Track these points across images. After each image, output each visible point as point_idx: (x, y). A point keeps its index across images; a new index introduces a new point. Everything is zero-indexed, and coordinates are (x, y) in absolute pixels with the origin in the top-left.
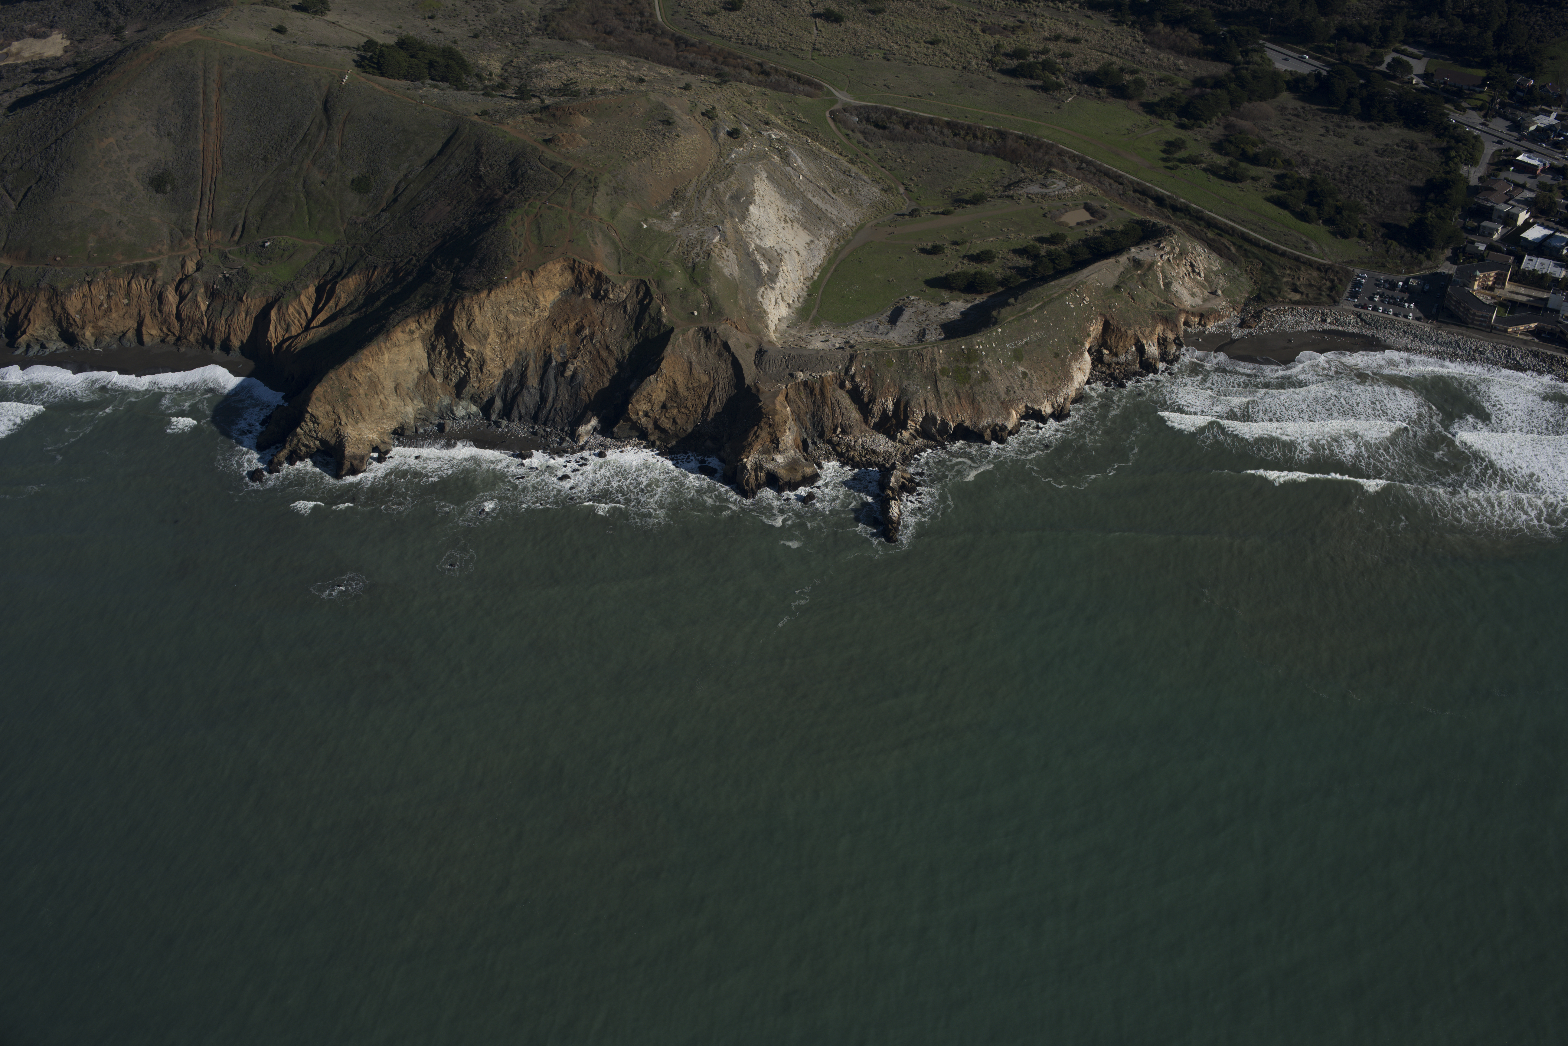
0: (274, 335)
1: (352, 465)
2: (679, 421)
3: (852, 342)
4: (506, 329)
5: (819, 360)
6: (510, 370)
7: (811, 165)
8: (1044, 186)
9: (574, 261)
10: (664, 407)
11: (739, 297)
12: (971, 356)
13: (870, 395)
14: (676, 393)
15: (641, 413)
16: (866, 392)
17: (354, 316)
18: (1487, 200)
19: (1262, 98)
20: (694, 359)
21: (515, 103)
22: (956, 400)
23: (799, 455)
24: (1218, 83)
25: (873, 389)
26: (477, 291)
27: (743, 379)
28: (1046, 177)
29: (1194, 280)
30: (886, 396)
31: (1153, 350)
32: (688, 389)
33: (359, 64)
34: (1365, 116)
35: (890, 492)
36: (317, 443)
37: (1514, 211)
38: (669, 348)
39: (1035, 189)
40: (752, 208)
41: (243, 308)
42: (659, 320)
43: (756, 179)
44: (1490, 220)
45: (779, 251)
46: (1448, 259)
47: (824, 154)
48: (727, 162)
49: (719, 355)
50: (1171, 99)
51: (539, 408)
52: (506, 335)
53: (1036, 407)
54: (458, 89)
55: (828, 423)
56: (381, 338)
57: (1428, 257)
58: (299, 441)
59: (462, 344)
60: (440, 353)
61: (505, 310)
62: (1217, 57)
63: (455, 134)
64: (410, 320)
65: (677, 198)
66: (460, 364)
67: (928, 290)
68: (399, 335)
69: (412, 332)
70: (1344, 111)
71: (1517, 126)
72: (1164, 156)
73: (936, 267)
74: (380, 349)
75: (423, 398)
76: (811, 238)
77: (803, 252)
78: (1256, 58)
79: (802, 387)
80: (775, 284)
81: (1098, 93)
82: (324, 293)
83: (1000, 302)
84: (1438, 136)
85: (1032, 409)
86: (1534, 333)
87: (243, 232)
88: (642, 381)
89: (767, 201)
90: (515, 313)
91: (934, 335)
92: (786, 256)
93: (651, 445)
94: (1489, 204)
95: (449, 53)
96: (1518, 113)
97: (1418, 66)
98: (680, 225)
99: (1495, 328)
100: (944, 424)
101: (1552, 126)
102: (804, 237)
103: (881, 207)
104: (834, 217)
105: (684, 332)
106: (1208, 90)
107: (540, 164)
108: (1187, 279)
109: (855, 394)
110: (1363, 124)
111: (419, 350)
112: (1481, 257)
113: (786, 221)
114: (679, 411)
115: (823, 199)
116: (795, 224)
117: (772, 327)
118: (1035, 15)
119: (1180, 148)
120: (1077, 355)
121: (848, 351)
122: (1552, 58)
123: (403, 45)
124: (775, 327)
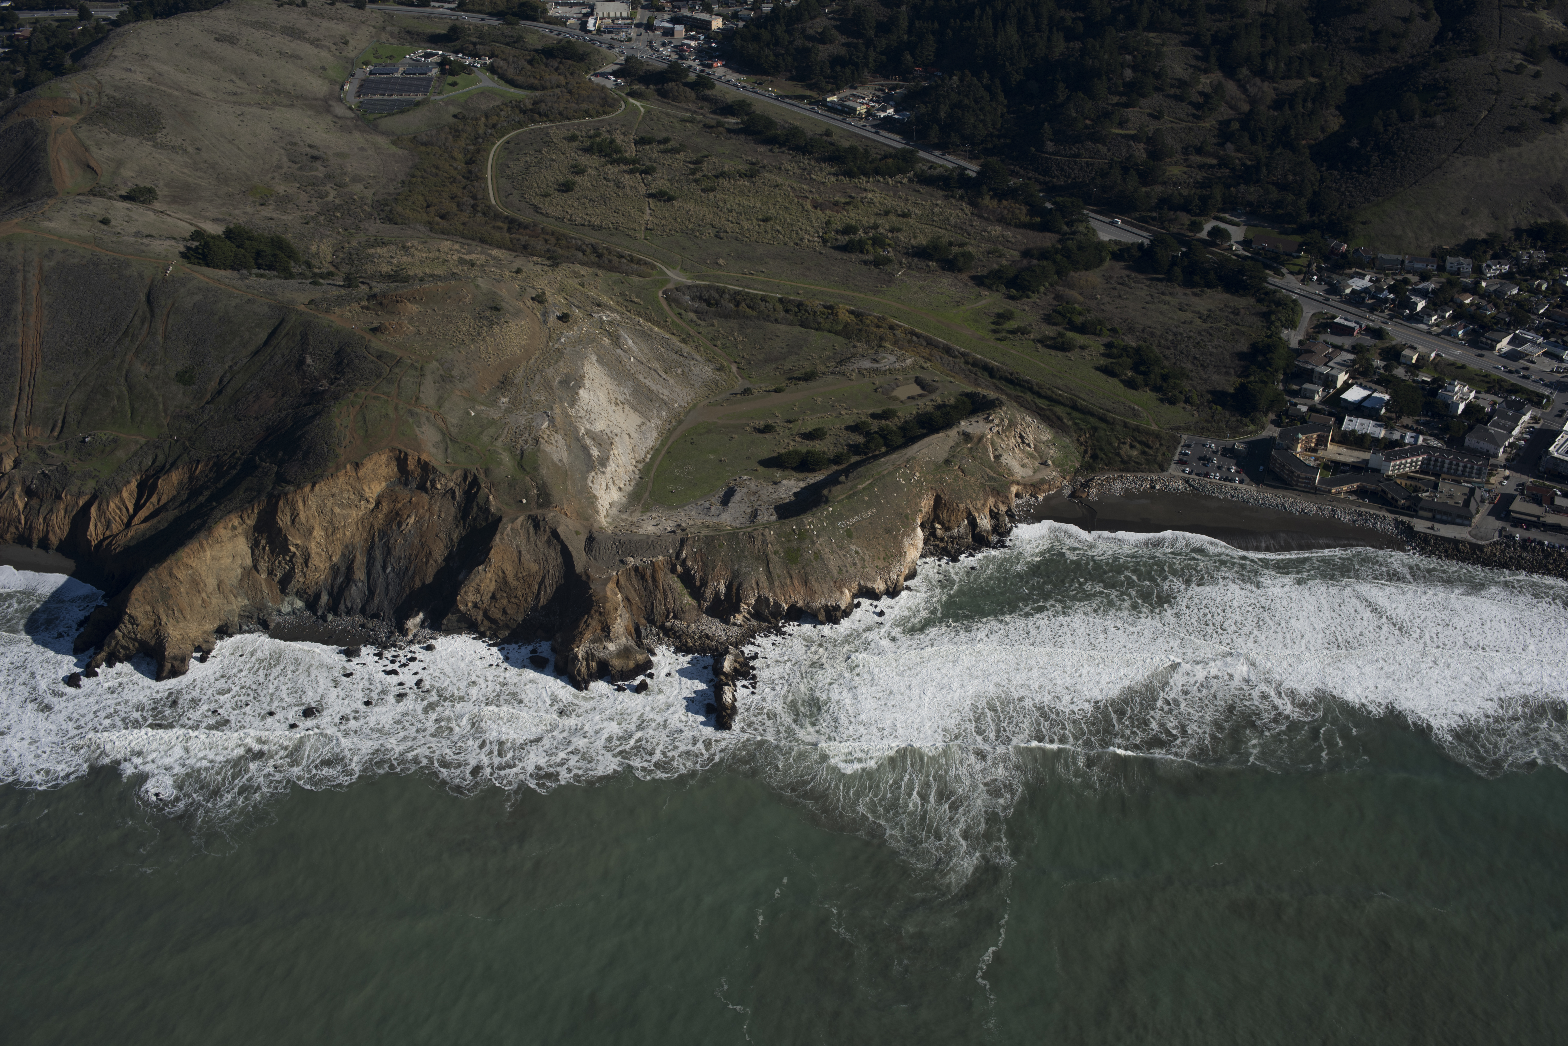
0: (94, 533)
1: (173, 666)
2: (509, 611)
3: (683, 525)
4: (331, 523)
5: (651, 544)
6: (335, 564)
7: (643, 346)
8: (875, 361)
9: (400, 451)
10: (493, 597)
11: (569, 483)
12: (803, 535)
13: (702, 579)
14: (505, 582)
15: (470, 604)
16: (698, 576)
17: (176, 512)
18: (1307, 363)
19: (1087, 268)
20: (523, 547)
21: (343, 291)
22: (788, 580)
23: (632, 643)
24: (1045, 254)
25: (705, 573)
26: (301, 485)
27: (573, 566)
28: (877, 352)
29: (1023, 451)
30: (717, 579)
31: (985, 523)
32: (518, 579)
33: (184, 255)
34: (1188, 283)
35: (723, 678)
36: (137, 644)
37: (1333, 372)
38: (498, 537)
39: (866, 364)
40: (582, 392)
41: (62, 506)
42: (487, 510)
43: (586, 363)
44: (1311, 382)
45: (610, 434)
46: (1272, 422)
47: (657, 334)
48: (557, 346)
49: (549, 543)
50: (999, 270)
51: (367, 602)
52: (332, 529)
53: (869, 585)
54: (286, 278)
55: (660, 608)
56: (202, 534)
57: (1253, 421)
58: (117, 643)
59: (286, 539)
60: (264, 548)
61: (330, 502)
62: (1044, 227)
63: (280, 324)
64: (232, 516)
65: (505, 384)
66: (284, 559)
67: (760, 469)
68: (221, 531)
69: (234, 528)
70: (1168, 278)
71: (1334, 290)
72: (993, 327)
73: (769, 447)
74: (202, 546)
75: (247, 595)
76: (642, 420)
77: (634, 435)
78: (1081, 228)
79: (633, 573)
80: (606, 468)
81: (928, 266)
82: (146, 488)
83: (833, 481)
84: (1260, 301)
85: (866, 587)
86: (1356, 493)
87: (62, 428)
88: (470, 572)
89: (597, 384)
90: (341, 506)
91: (766, 516)
92: (617, 439)
93: (481, 636)
94: (1310, 367)
95: (277, 242)
96: (1335, 276)
97: (1237, 233)
98: (509, 411)
99: (1319, 490)
100: (777, 605)
101: (1367, 288)
102: (635, 419)
103: (713, 386)
104: (666, 398)
105: (513, 520)
106: (1035, 262)
107: (366, 353)
108: (1017, 451)
109: (687, 579)
110: (1186, 291)
111: (242, 546)
112: (1303, 419)
113: (617, 404)
114: (509, 602)
115: (654, 380)
116: (626, 406)
117: (603, 512)
118: (866, 190)
119: (1009, 319)
120: (909, 531)
121: (680, 535)
122: (1364, 223)
123: (230, 234)
124: (605, 512)
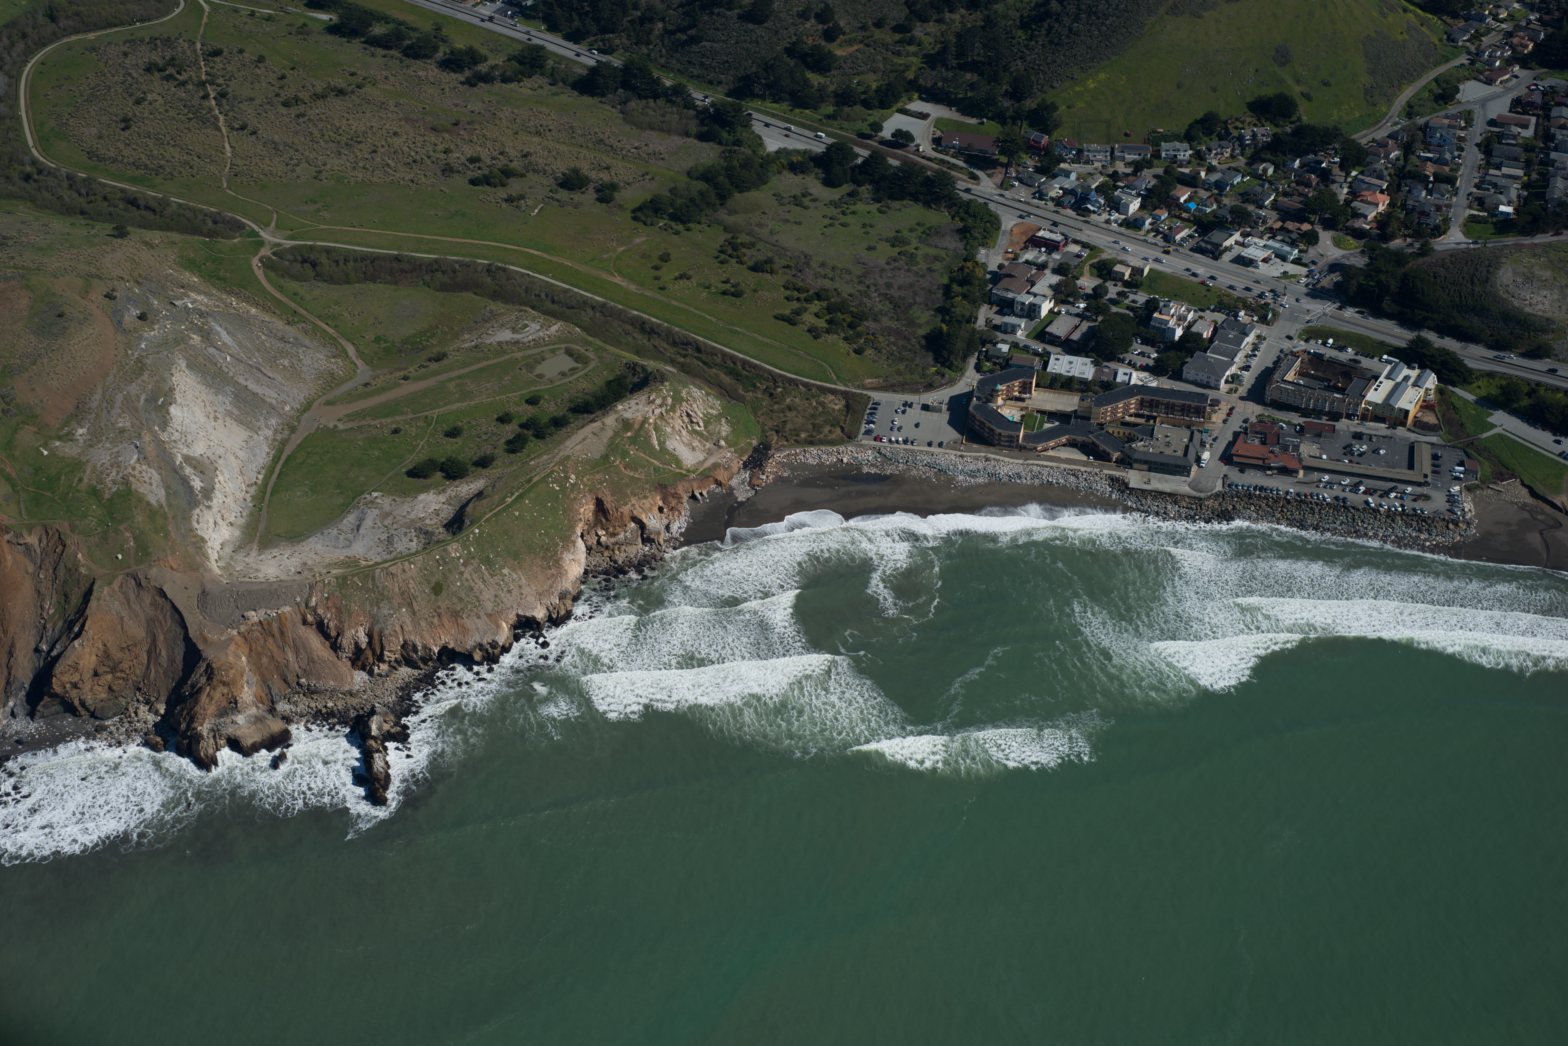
2: (115, 688)
3: (309, 563)
5: (274, 592)
7: (240, 337)
8: (516, 330)
10: (95, 674)
12: (448, 566)
13: (337, 628)
14: (108, 655)
15: (68, 686)
16: (332, 625)
19: (755, 186)
20: (124, 613)
22: (436, 619)
23: (264, 712)
24: (707, 175)
25: (340, 621)
28: (517, 318)
29: (692, 431)
30: (355, 626)
31: (654, 523)
32: (122, 649)
35: (373, 742)
37: (1037, 301)
38: (93, 605)
39: (505, 335)
40: (173, 410)
42: (77, 571)
43: (174, 371)
44: (1013, 315)
45: (211, 457)
46: (974, 369)
47: (255, 317)
48: (137, 354)
49: (154, 603)
50: (657, 199)
53: (528, 613)
65: (80, 411)
71: (1037, 193)
76: (249, 433)
77: (241, 454)
78: (745, 135)
79: (257, 629)
80: (212, 501)
81: (572, 199)
84: (956, 215)
85: (525, 617)
88: (67, 648)
89: (190, 397)
92: (221, 461)
94: (1011, 296)
97: (924, 129)
98: (89, 445)
99: (1024, 448)
100: (426, 649)
101: (1072, 190)
102: (240, 434)
103: (328, 377)
104: (274, 402)
105: (109, 582)
106: (699, 185)
109: (320, 628)
112: (1004, 362)
113: (216, 419)
114: (114, 677)
115: (258, 381)
116: (228, 419)
117: (213, 556)
120: (569, 545)
121: (306, 576)
124: (216, 556)
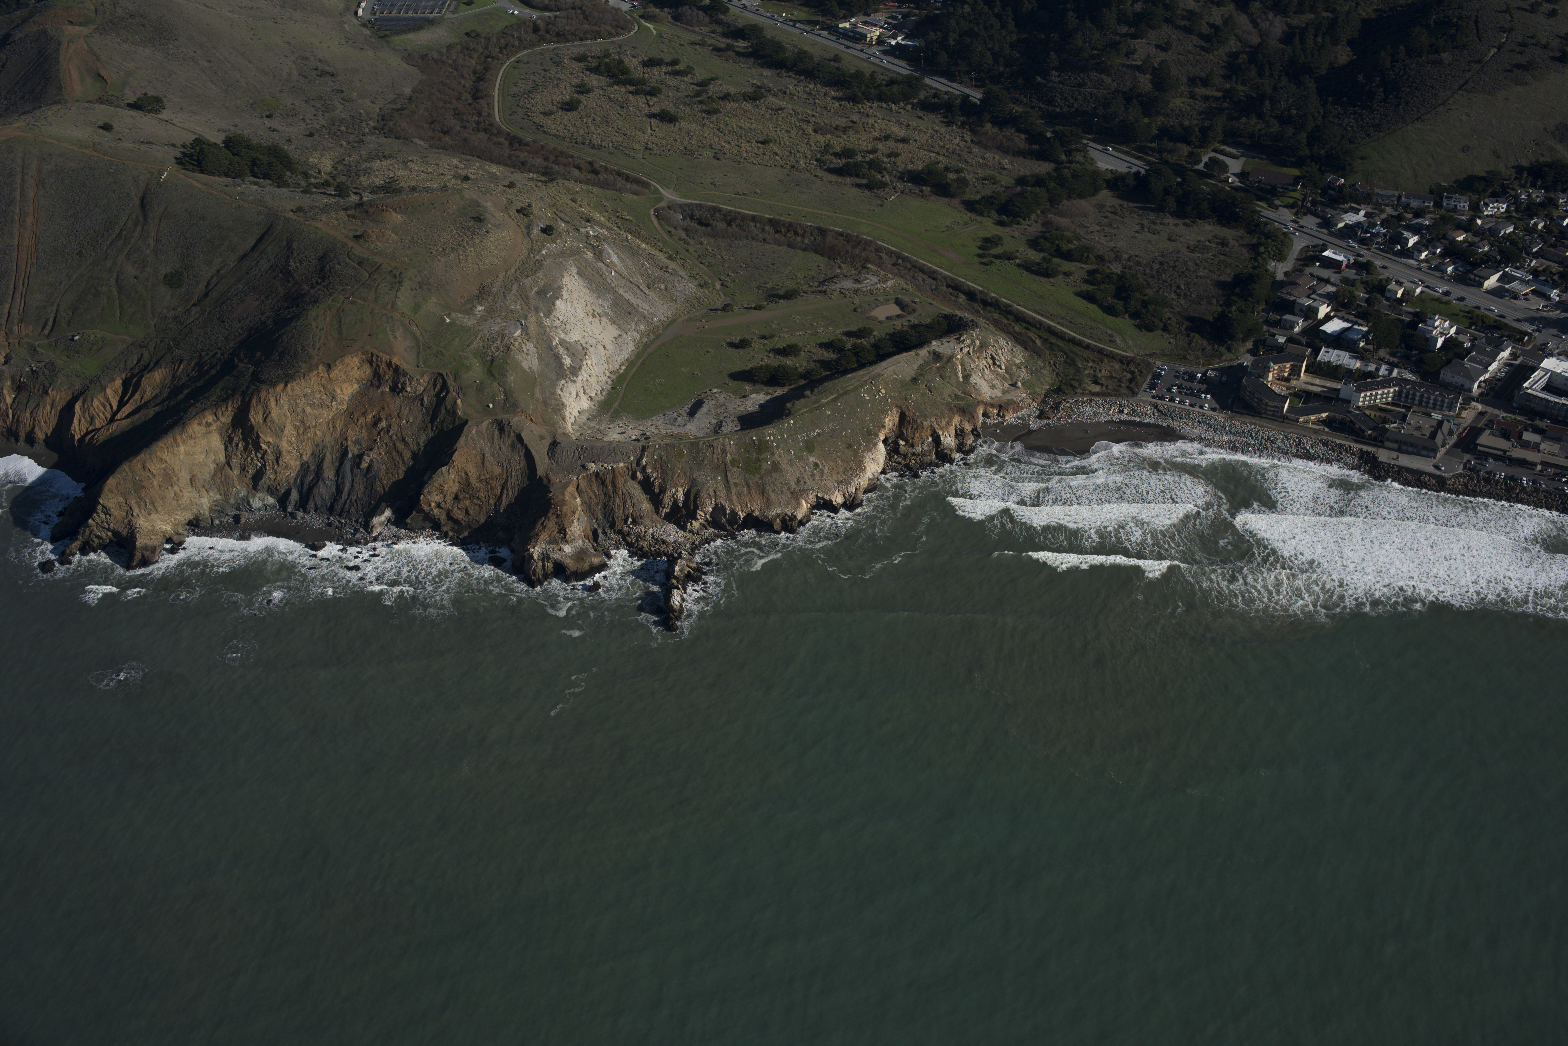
0: (78, 427)
1: (143, 555)
2: (471, 512)
3: (648, 434)
4: (303, 422)
5: (613, 451)
6: (306, 462)
7: (629, 262)
8: (857, 281)
9: (372, 354)
10: (456, 498)
11: (537, 389)
12: (763, 447)
13: (661, 486)
14: (469, 484)
15: (433, 504)
16: (657, 483)
17: (157, 409)
18: (1291, 294)
19: (1082, 196)
20: (487, 450)
21: (333, 200)
22: (745, 490)
23: (588, 545)
24: (1039, 181)
25: (664, 480)
26: (273, 384)
27: (536, 470)
28: (860, 273)
29: (994, 372)
30: (676, 486)
31: (949, 440)
32: (481, 481)
33: (179, 161)
34: (1180, 213)
35: (674, 582)
36: (110, 534)
37: (1315, 304)
38: (462, 440)
39: (848, 284)
40: (558, 303)
41: (48, 401)
42: (455, 413)
43: (565, 274)
44: (1293, 314)
45: (584, 345)
46: (1249, 351)
47: (643, 250)
48: (537, 257)
49: (513, 446)
50: (992, 197)
51: (335, 499)
52: (303, 427)
53: (827, 497)
54: (279, 187)
55: (619, 514)
56: (177, 430)
57: (1229, 350)
58: (91, 532)
59: (258, 437)
60: (237, 445)
61: (302, 402)
62: (1041, 156)
63: (268, 230)
64: (207, 413)
65: (483, 293)
66: (256, 456)
67: (732, 383)
68: (195, 428)
69: (208, 425)
70: (1161, 209)
71: (1327, 224)
72: (980, 252)
73: (742, 361)
74: (176, 441)
75: (219, 490)
76: (619, 332)
77: (610, 347)
78: (1079, 157)
79: (594, 478)
80: (577, 377)
81: (922, 191)
82: (130, 386)
83: (797, 394)
84: (1249, 233)
85: (823, 499)
86: (1323, 422)
87: (53, 326)
88: (434, 473)
89: (575, 296)
90: (313, 406)
91: (730, 427)
92: (591, 350)
93: (444, 536)
94: (1292, 298)
95: (274, 151)
96: (1328, 210)
97: (1235, 166)
98: (483, 319)
99: (1287, 418)
100: (734, 514)
101: (1360, 223)
102: (612, 331)
103: (695, 302)
104: (645, 312)
105: (478, 424)
106: (1029, 188)
107: (348, 260)
108: (987, 372)
109: (646, 485)
110: (1180, 222)
111: (216, 442)
112: (1280, 349)
113: (594, 316)
114: (471, 502)
115: (635, 294)
116: (604, 319)
117: (570, 420)
118: (868, 115)
119: (997, 245)
120: (871, 446)
121: (643, 442)
122: (1362, 158)
123: (230, 143)
124: (573, 420)
